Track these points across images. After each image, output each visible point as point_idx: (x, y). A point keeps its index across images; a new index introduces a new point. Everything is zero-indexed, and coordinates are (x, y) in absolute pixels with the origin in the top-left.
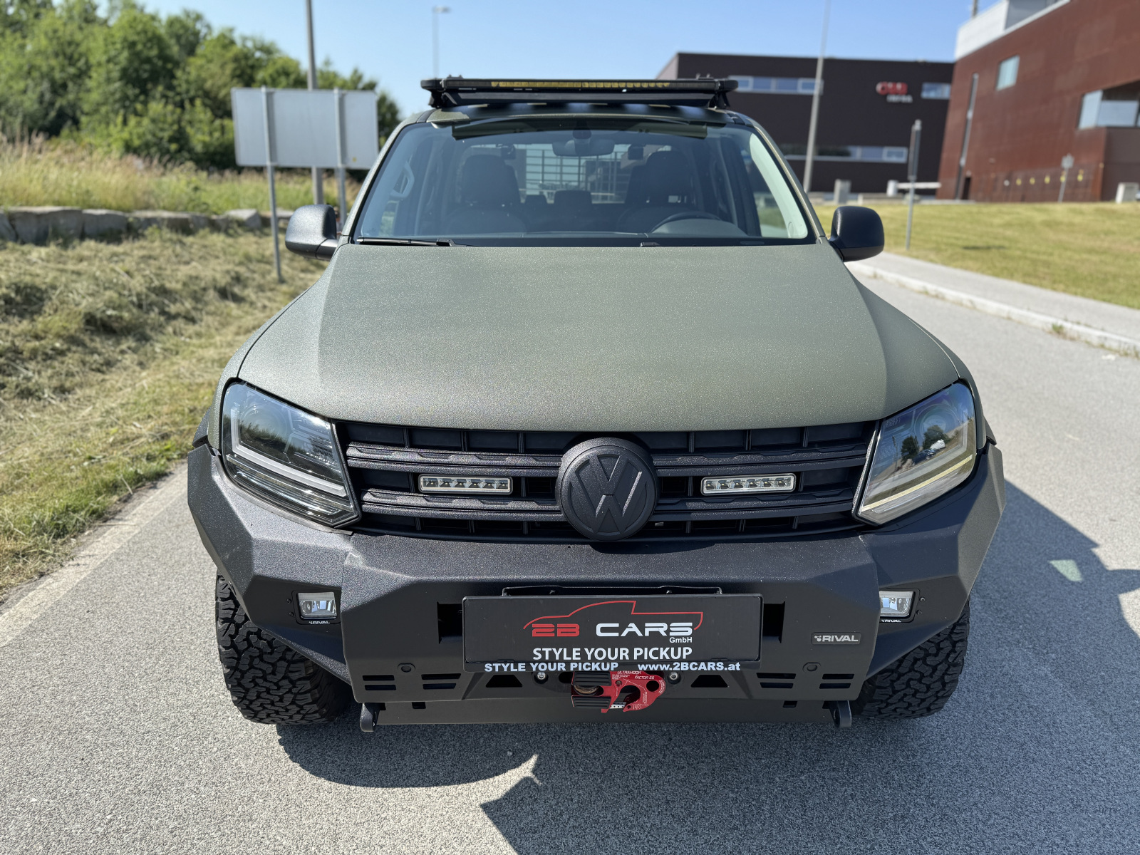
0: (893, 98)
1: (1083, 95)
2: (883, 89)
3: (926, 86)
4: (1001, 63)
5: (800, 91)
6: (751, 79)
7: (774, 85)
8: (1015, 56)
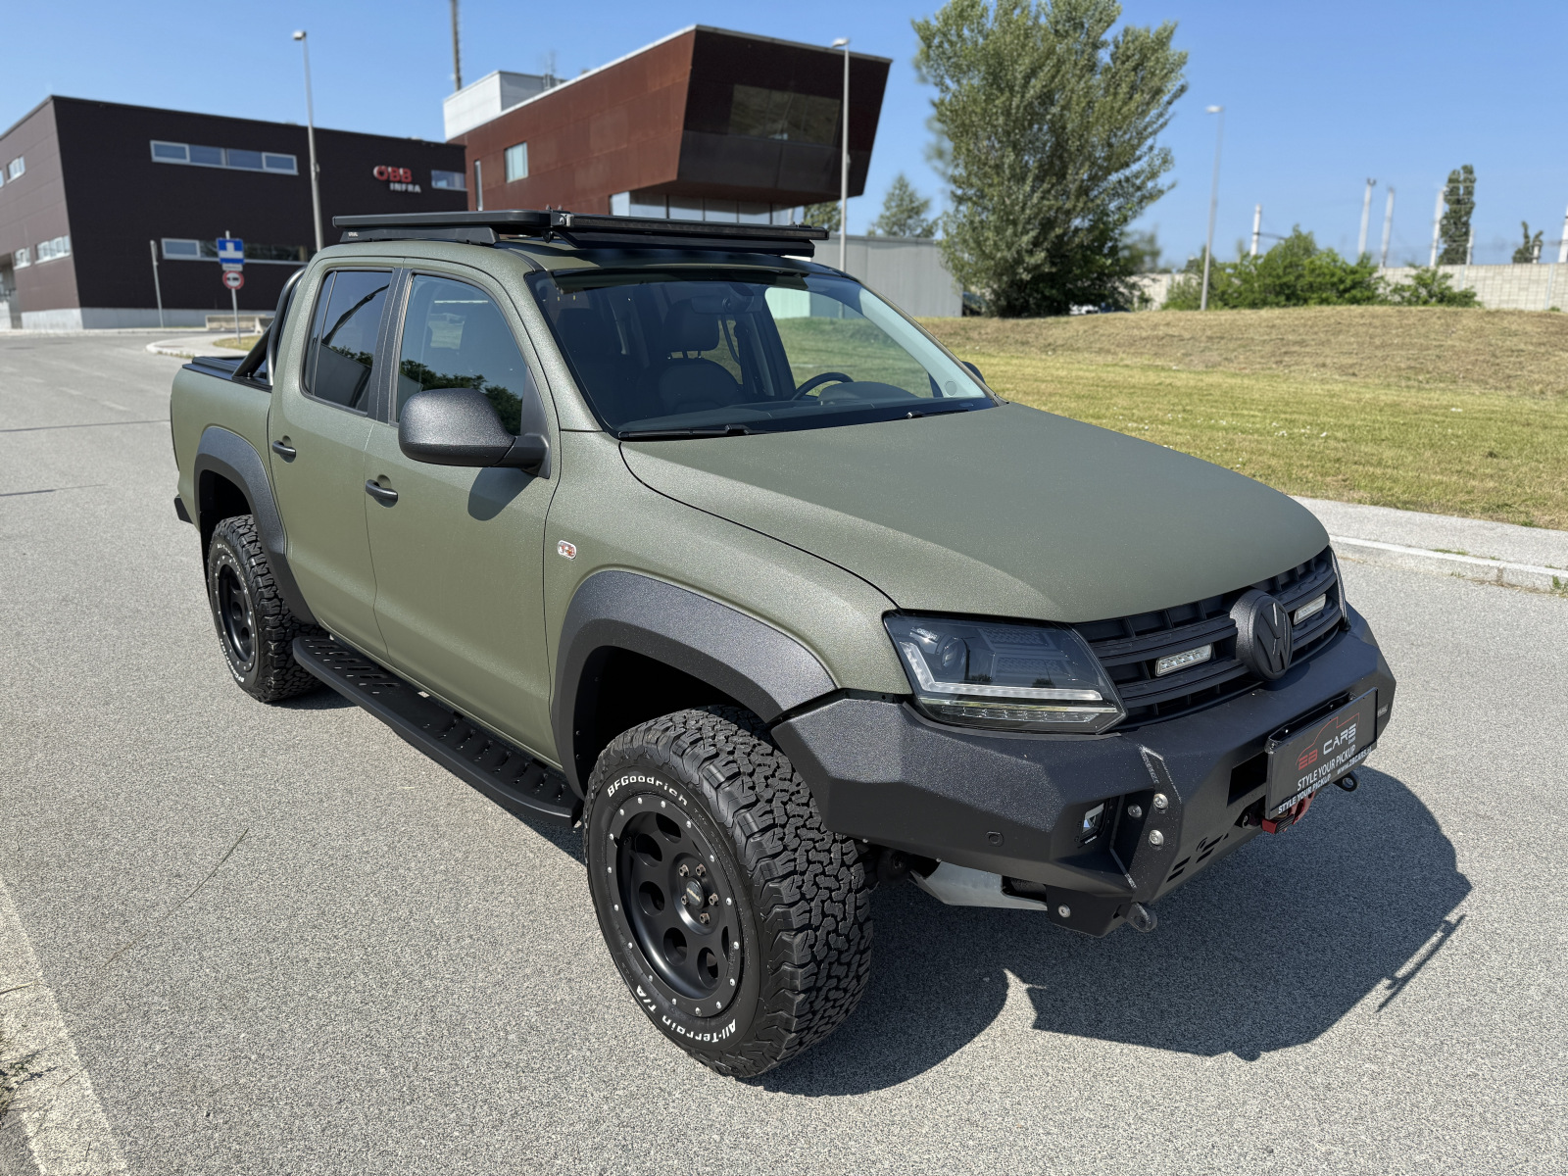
0: (397, 187)
1: (610, 197)
2: (381, 173)
3: (434, 173)
4: (506, 149)
5: (266, 169)
6: (187, 147)
7: (224, 159)
8: (522, 143)
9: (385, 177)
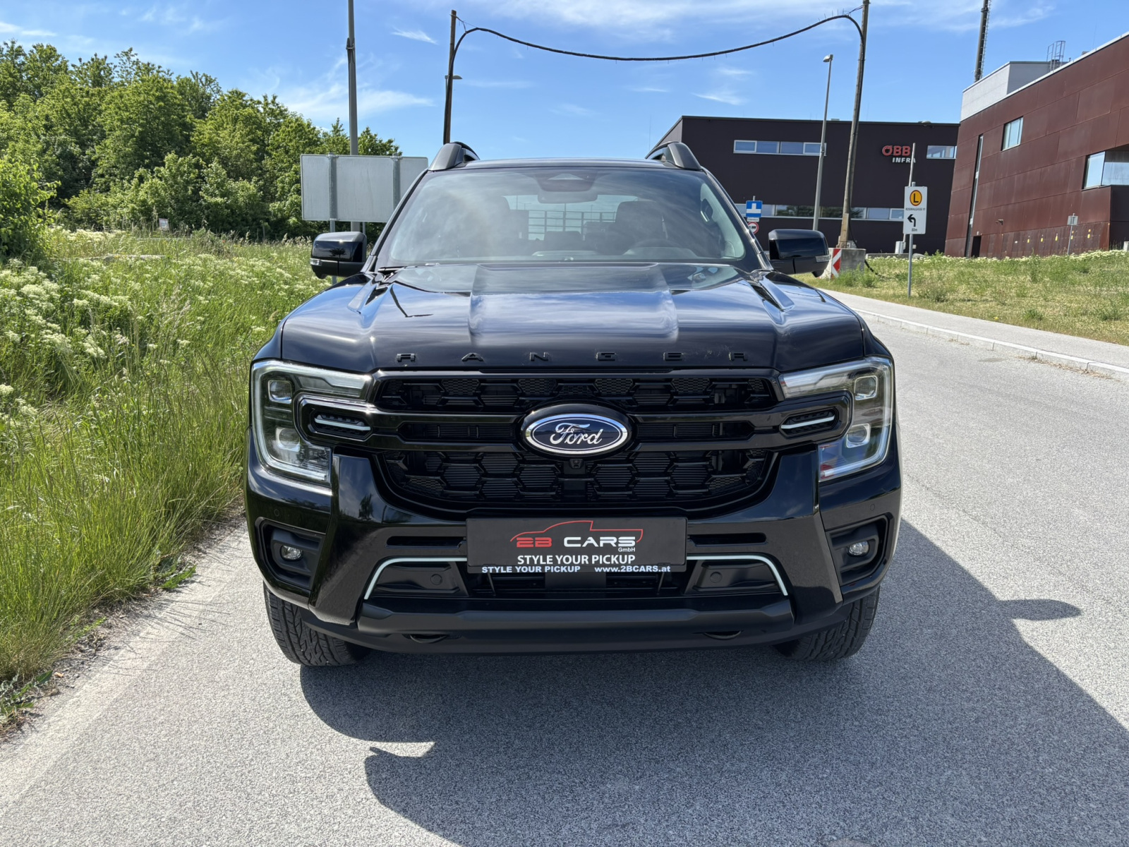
0: (898, 160)
1: (1088, 157)
2: (888, 151)
3: (930, 147)
4: (1005, 125)
5: (805, 154)
6: (756, 142)
7: (779, 148)
8: (1020, 118)
9: (890, 153)
